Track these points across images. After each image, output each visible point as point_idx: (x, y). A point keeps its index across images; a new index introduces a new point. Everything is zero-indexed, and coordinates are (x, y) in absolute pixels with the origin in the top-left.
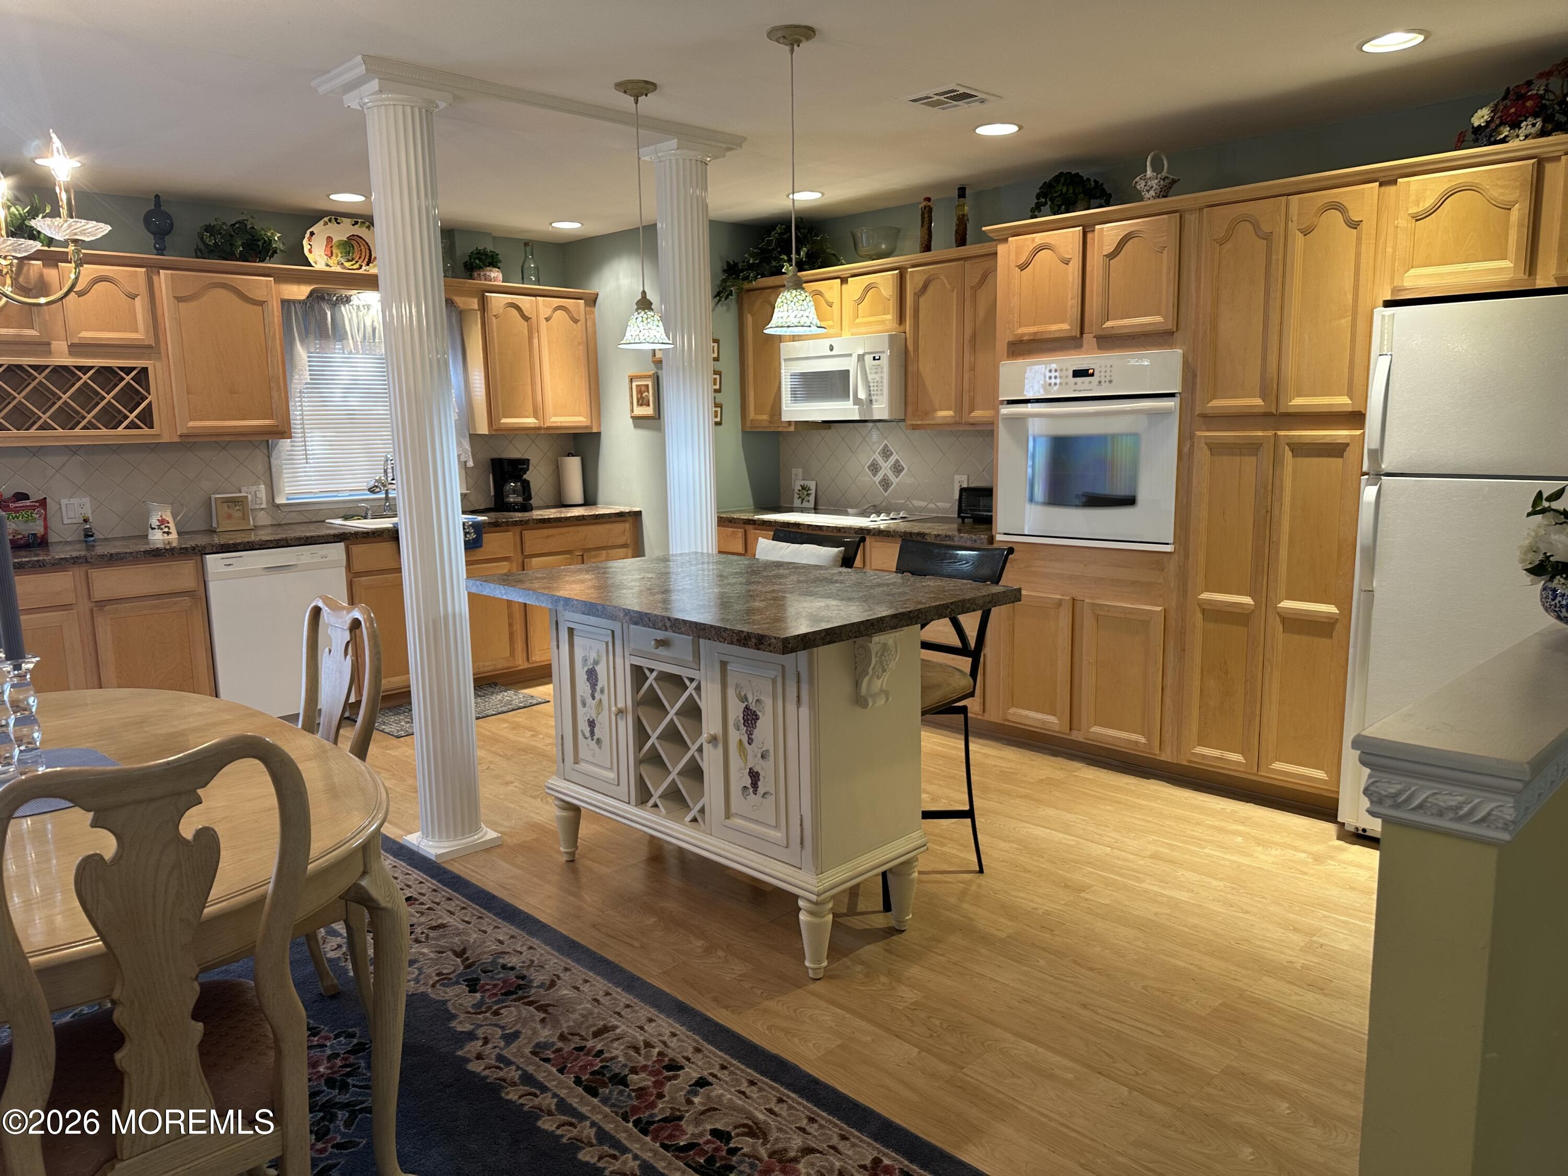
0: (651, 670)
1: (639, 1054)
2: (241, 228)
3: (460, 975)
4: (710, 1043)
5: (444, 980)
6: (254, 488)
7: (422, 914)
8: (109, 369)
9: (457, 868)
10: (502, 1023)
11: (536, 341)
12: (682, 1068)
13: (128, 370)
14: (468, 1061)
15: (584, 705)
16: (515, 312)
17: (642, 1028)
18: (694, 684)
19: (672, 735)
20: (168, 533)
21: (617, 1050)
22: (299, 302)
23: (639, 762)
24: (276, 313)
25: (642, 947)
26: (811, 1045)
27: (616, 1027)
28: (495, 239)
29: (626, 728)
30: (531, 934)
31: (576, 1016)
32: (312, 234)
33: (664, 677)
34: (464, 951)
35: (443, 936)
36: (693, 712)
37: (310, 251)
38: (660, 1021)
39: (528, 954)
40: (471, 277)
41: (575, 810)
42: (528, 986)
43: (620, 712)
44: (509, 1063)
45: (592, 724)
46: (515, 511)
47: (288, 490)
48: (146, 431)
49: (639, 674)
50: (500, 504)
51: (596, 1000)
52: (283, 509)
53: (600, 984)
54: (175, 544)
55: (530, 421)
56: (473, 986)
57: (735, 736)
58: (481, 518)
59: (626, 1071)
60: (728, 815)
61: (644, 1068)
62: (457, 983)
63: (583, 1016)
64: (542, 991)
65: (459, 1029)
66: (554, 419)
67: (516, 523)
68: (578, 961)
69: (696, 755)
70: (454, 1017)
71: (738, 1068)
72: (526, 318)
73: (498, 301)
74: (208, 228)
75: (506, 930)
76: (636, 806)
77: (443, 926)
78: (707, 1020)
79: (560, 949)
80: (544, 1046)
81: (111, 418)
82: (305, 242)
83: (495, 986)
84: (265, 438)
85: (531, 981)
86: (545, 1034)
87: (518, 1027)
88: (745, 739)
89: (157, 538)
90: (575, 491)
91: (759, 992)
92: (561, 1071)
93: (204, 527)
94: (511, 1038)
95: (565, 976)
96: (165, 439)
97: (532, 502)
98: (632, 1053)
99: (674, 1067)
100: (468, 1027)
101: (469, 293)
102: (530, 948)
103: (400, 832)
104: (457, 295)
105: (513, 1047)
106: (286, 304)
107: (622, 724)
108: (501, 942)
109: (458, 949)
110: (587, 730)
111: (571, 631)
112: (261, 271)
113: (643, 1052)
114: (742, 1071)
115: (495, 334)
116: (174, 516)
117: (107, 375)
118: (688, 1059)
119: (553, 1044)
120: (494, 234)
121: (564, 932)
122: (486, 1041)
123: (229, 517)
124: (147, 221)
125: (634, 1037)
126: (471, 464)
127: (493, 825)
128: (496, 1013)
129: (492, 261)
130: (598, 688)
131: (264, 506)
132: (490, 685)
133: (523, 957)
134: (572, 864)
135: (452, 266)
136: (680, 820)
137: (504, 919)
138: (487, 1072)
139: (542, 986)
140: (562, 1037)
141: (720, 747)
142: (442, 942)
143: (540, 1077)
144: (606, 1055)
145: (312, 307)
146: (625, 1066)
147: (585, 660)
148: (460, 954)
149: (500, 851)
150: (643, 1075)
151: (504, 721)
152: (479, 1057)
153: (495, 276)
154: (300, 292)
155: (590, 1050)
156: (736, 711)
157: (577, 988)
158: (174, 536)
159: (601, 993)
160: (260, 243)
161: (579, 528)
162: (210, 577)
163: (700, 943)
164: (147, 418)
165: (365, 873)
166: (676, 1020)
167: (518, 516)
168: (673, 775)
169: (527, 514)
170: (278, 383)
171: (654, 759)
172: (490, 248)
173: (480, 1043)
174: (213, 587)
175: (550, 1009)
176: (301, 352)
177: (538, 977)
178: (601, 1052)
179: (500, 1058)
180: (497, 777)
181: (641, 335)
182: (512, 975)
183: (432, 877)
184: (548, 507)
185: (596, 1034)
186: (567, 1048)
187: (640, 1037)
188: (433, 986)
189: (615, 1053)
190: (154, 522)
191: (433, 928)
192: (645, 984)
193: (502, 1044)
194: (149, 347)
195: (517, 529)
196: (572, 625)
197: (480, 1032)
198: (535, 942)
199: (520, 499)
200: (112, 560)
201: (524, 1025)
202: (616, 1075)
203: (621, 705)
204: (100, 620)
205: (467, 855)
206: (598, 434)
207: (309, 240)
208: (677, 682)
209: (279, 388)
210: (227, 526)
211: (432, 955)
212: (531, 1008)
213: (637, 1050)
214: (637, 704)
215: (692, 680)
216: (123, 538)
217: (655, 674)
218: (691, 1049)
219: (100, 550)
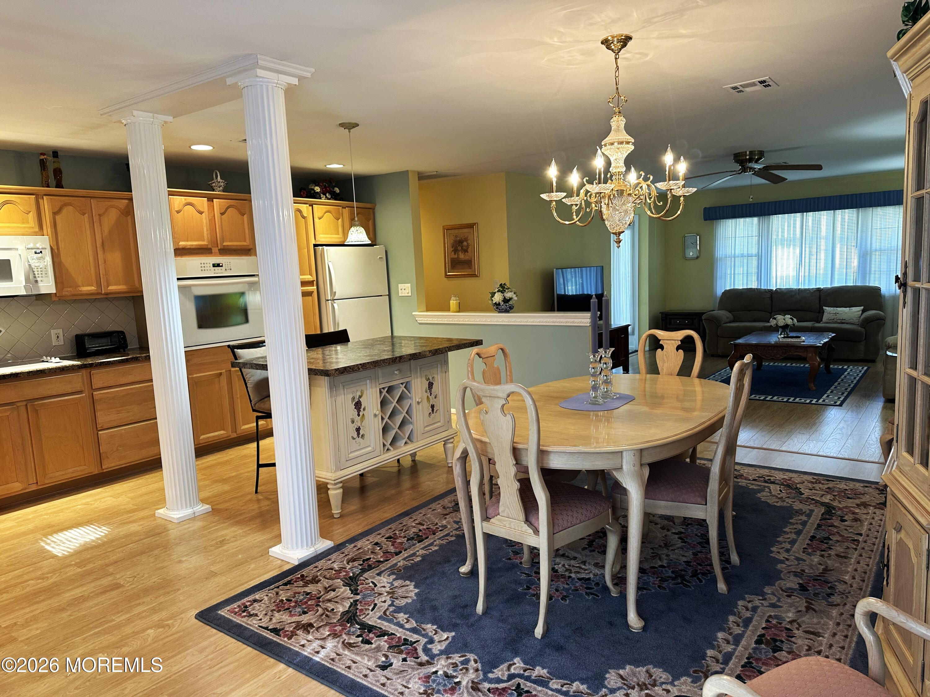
15: (353, 422)
43: (375, 414)
45: (358, 430)
57: (426, 395)
60: (424, 428)
88: (429, 395)
130: (362, 409)
168: (396, 430)
217: (386, 389)
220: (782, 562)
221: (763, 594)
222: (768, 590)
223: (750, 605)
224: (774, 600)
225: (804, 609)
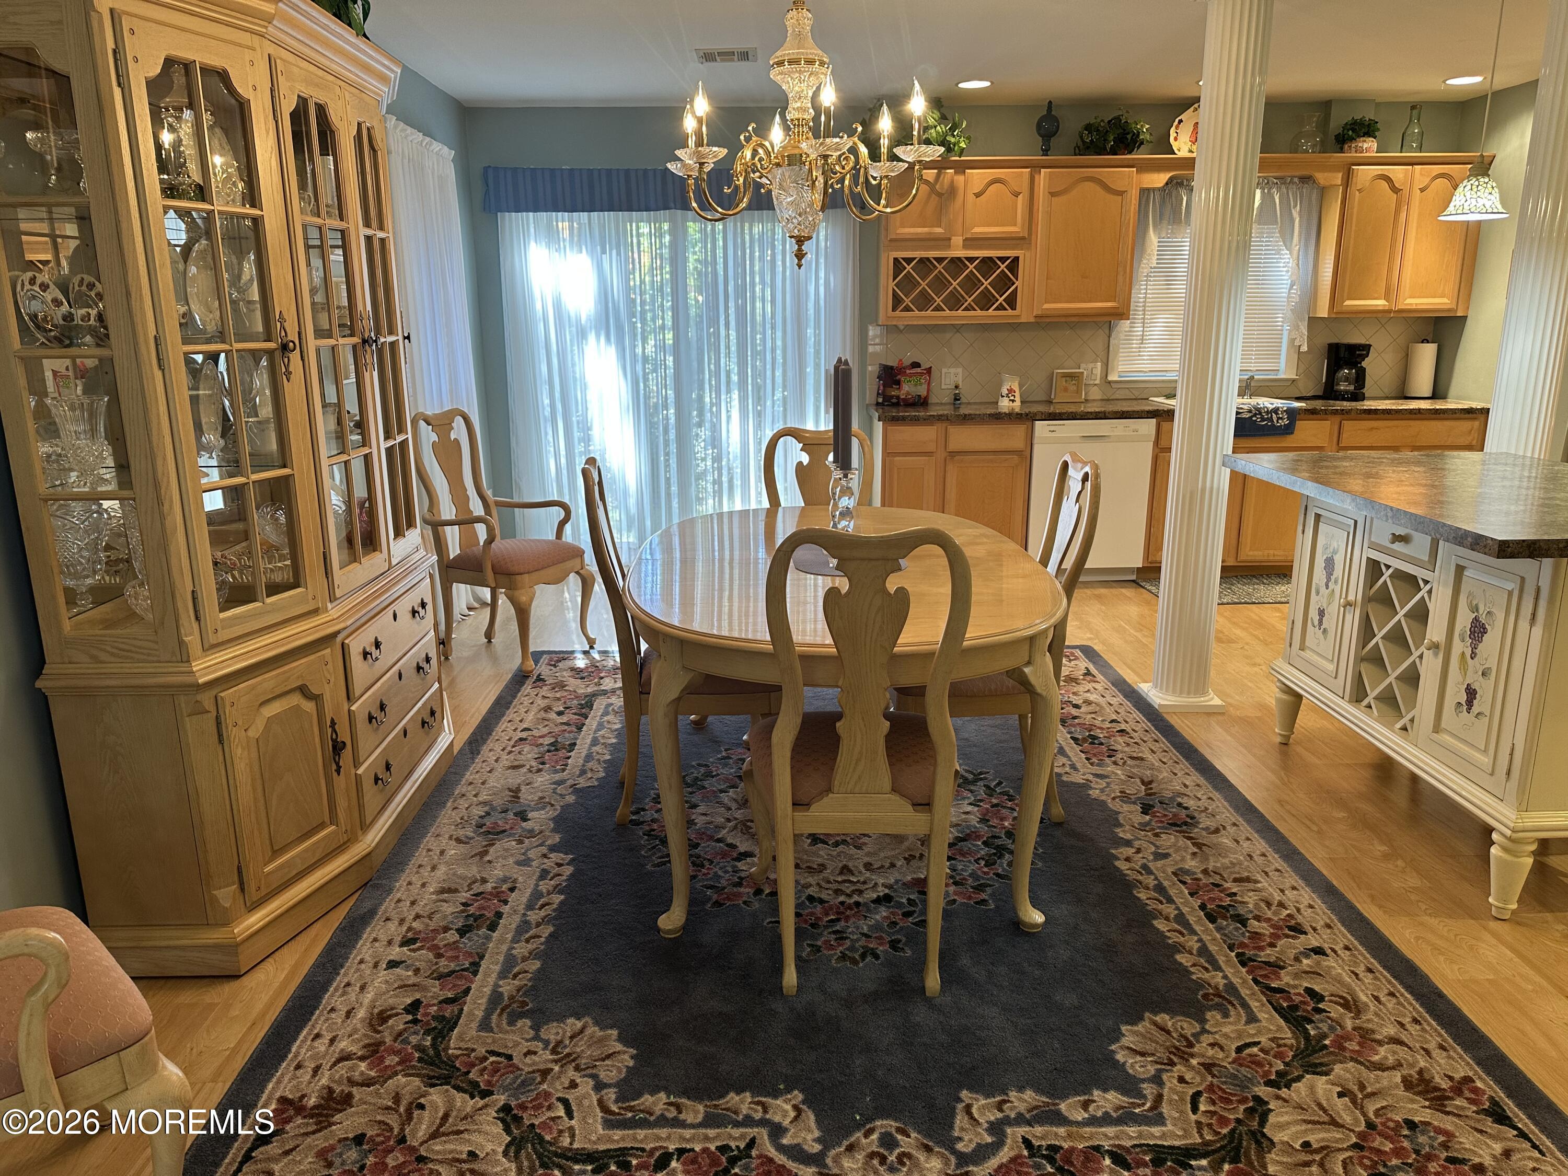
0: (1388, 567)
1: (1269, 909)
2: (1116, 123)
3: (1139, 798)
4: (1343, 924)
5: (1125, 797)
6: (1091, 366)
7: (1128, 745)
8: (990, 259)
9: (1174, 721)
10: (1158, 843)
11: (1403, 215)
12: (1305, 933)
13: (1003, 259)
14: (1118, 859)
15: (1318, 593)
16: (1384, 185)
17: (1282, 891)
18: (1428, 587)
19: (1397, 637)
20: (1013, 401)
21: (1251, 899)
22: (1159, 189)
23: (1361, 659)
24: (1134, 201)
25: (1318, 832)
26: (1456, 967)
27: (1259, 882)
28: (1378, 105)
29: (1353, 620)
30: (1215, 788)
31: (1226, 861)
32: (1181, 121)
33: (1399, 576)
34: (1151, 782)
35: (1138, 766)
36: (1421, 615)
37: (1176, 139)
38: (1303, 892)
39: (1204, 803)
40: (1341, 150)
41: (1296, 698)
42: (1195, 825)
43: (1348, 604)
44: (1149, 872)
45: (1321, 613)
46: (1344, 399)
47: (1121, 368)
48: (1010, 312)
49: (1374, 568)
50: (1330, 392)
51: (1250, 856)
52: (1114, 386)
53: (1260, 845)
54: (1017, 410)
55: (1381, 303)
56: (1146, 809)
57: (1459, 647)
58: (1297, 404)
59: (1250, 916)
60: (1437, 729)
61: (1268, 920)
62: (1134, 803)
63: (1232, 863)
64: (1204, 833)
65: (1121, 835)
66: (1409, 301)
67: (1336, 412)
68: (1249, 822)
69: (1417, 661)
70: (1121, 825)
71: (1362, 954)
72: (1395, 190)
73: (1365, 173)
74: (1088, 127)
75: (1195, 778)
76: (1350, 702)
77: (1142, 759)
78: (1352, 907)
79: (1237, 809)
80: (1187, 872)
81: (986, 302)
82: (1172, 131)
83: (1165, 816)
84: (1107, 319)
85: (1199, 823)
86: (1191, 864)
87: (1171, 851)
88: (1468, 652)
89: (1005, 405)
90: (1423, 380)
91: (1424, 907)
92: (1192, 895)
93: (1044, 398)
94: (1160, 856)
95: (1231, 830)
96: (1023, 320)
97: (1364, 391)
98: (1263, 905)
99: (1298, 930)
100: (1128, 836)
101: (1334, 169)
102: (1210, 798)
103: (1136, 678)
104: (1319, 171)
105: (1160, 864)
106: (1145, 193)
107: (1349, 617)
108: (1186, 786)
109: (1146, 780)
110: (1316, 619)
111: (1318, 517)
112: (1126, 163)
113: (1273, 908)
114: (1365, 958)
115: (1355, 210)
116: (1021, 386)
117: (988, 264)
118: (1315, 929)
119: (1195, 873)
120: (1378, 100)
121: (1249, 798)
122: (1139, 851)
123: (1066, 390)
124: (1039, 126)
125: (1271, 894)
126: (1305, 348)
127: (1220, 694)
128: (1157, 835)
129: (1366, 129)
130: (1333, 578)
131: (1097, 382)
132: (1279, 576)
133: (1200, 803)
134: (1284, 747)
135: (1322, 141)
136: (1390, 726)
137: (1196, 770)
138: (1128, 872)
139: (1206, 829)
140: (1205, 872)
141: (1441, 656)
142: (1135, 770)
143: (1172, 892)
144: (1238, 898)
145: (1170, 194)
146: (1251, 912)
147: (1326, 548)
148: (1147, 783)
149: (1220, 718)
150: (1265, 925)
151: (1279, 610)
152: (1128, 859)
153: (1369, 146)
154: (1159, 179)
155: (1225, 889)
156: (1464, 620)
157: (1238, 842)
158: (1018, 403)
159: (1258, 852)
160: (1129, 137)
161: (1412, 423)
162: (1035, 441)
163: (1383, 848)
164: (1012, 302)
165: (1029, 663)
166: (1320, 897)
167: (1346, 405)
168: (1391, 679)
169: (1354, 404)
170: (1125, 267)
171: (1376, 659)
172: (1370, 115)
173: (1134, 850)
174: (1036, 448)
175: (1204, 848)
176: (1153, 238)
177: (1205, 822)
178: (1235, 894)
179: (1145, 867)
180: (1247, 657)
181: (1466, 205)
182: (1183, 813)
183: (1149, 720)
184: (1387, 398)
185: (1235, 880)
186: (1205, 880)
187: (1277, 896)
188: (1114, 799)
189: (1246, 899)
190: (1005, 391)
191: (1131, 758)
192: (1304, 859)
193: (1151, 857)
194: (1023, 238)
195: (1337, 418)
196: (1320, 512)
197: (1137, 844)
198: (1216, 795)
199: (1352, 388)
200: (966, 419)
201: (1177, 851)
202: (1239, 915)
203: (1351, 597)
204: (950, 467)
205: (1186, 712)
206: (1465, 318)
207: (1177, 128)
208: (1411, 582)
209: (1125, 272)
210: (1062, 399)
211: (1123, 777)
212: (1189, 842)
213: (1269, 905)
214: (1368, 599)
215: (1426, 582)
216: (981, 403)
217: (1391, 571)
218: (1322, 923)
219: (964, 411)
220: (553, 849)
221: (576, 790)
222: (571, 799)
223: (589, 775)
224: (560, 789)
225: (523, 788)
